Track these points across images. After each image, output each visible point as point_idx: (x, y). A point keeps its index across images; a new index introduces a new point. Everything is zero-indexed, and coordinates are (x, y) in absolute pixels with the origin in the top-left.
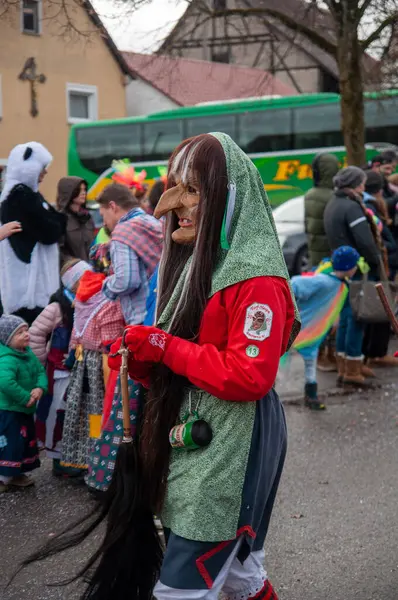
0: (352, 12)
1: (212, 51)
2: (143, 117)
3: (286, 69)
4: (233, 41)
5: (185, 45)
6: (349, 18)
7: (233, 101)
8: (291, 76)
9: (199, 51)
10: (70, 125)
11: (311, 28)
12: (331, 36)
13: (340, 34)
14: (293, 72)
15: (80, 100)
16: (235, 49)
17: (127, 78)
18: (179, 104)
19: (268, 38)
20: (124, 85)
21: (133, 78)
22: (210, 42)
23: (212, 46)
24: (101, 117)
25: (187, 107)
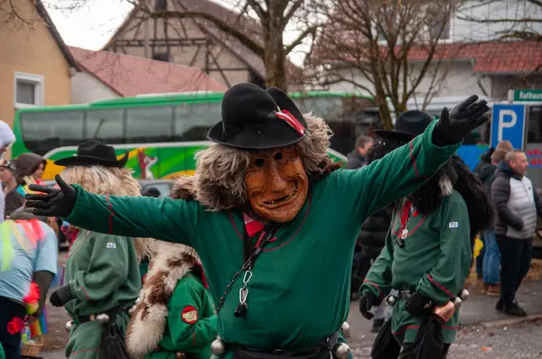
0: (278, 19)
1: (153, 50)
2: (86, 105)
3: (220, 70)
4: (173, 42)
5: (129, 44)
6: (275, 25)
7: (170, 94)
8: (224, 76)
9: (141, 50)
10: (16, 109)
11: (241, 31)
12: (259, 40)
13: (267, 38)
14: (225, 73)
15: (27, 88)
16: (173, 49)
17: (73, 70)
18: (121, 95)
19: (204, 42)
20: (70, 76)
21: (79, 71)
22: (152, 43)
23: (153, 46)
24: (46, 103)
25: (128, 98)
